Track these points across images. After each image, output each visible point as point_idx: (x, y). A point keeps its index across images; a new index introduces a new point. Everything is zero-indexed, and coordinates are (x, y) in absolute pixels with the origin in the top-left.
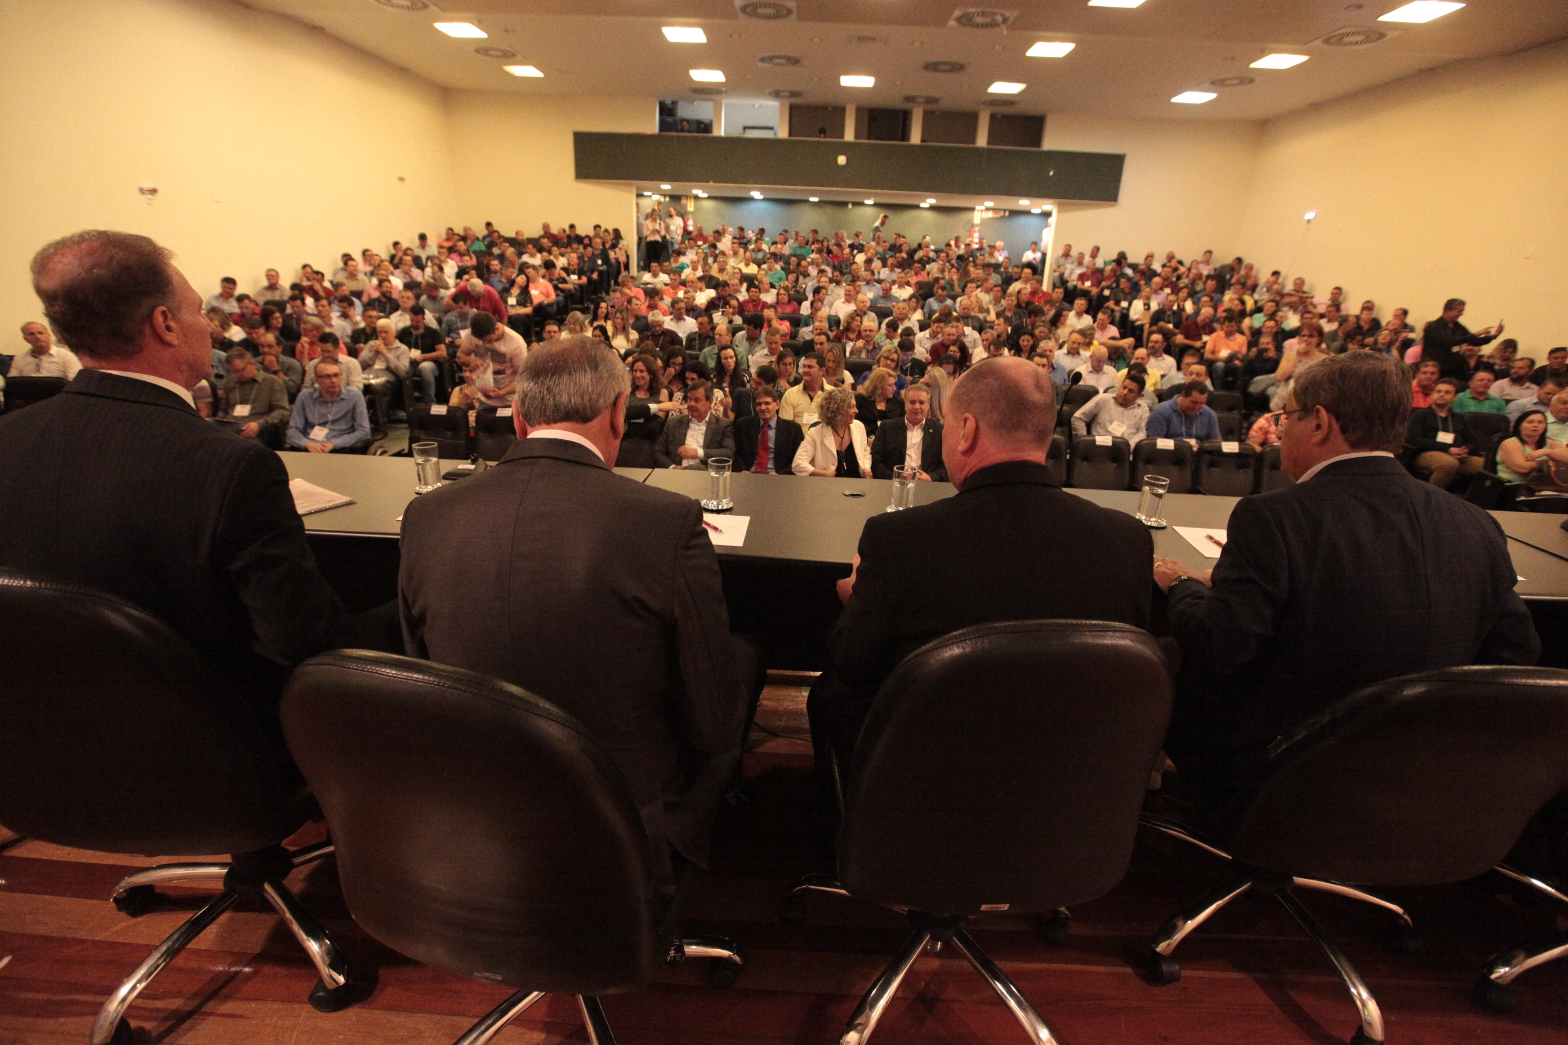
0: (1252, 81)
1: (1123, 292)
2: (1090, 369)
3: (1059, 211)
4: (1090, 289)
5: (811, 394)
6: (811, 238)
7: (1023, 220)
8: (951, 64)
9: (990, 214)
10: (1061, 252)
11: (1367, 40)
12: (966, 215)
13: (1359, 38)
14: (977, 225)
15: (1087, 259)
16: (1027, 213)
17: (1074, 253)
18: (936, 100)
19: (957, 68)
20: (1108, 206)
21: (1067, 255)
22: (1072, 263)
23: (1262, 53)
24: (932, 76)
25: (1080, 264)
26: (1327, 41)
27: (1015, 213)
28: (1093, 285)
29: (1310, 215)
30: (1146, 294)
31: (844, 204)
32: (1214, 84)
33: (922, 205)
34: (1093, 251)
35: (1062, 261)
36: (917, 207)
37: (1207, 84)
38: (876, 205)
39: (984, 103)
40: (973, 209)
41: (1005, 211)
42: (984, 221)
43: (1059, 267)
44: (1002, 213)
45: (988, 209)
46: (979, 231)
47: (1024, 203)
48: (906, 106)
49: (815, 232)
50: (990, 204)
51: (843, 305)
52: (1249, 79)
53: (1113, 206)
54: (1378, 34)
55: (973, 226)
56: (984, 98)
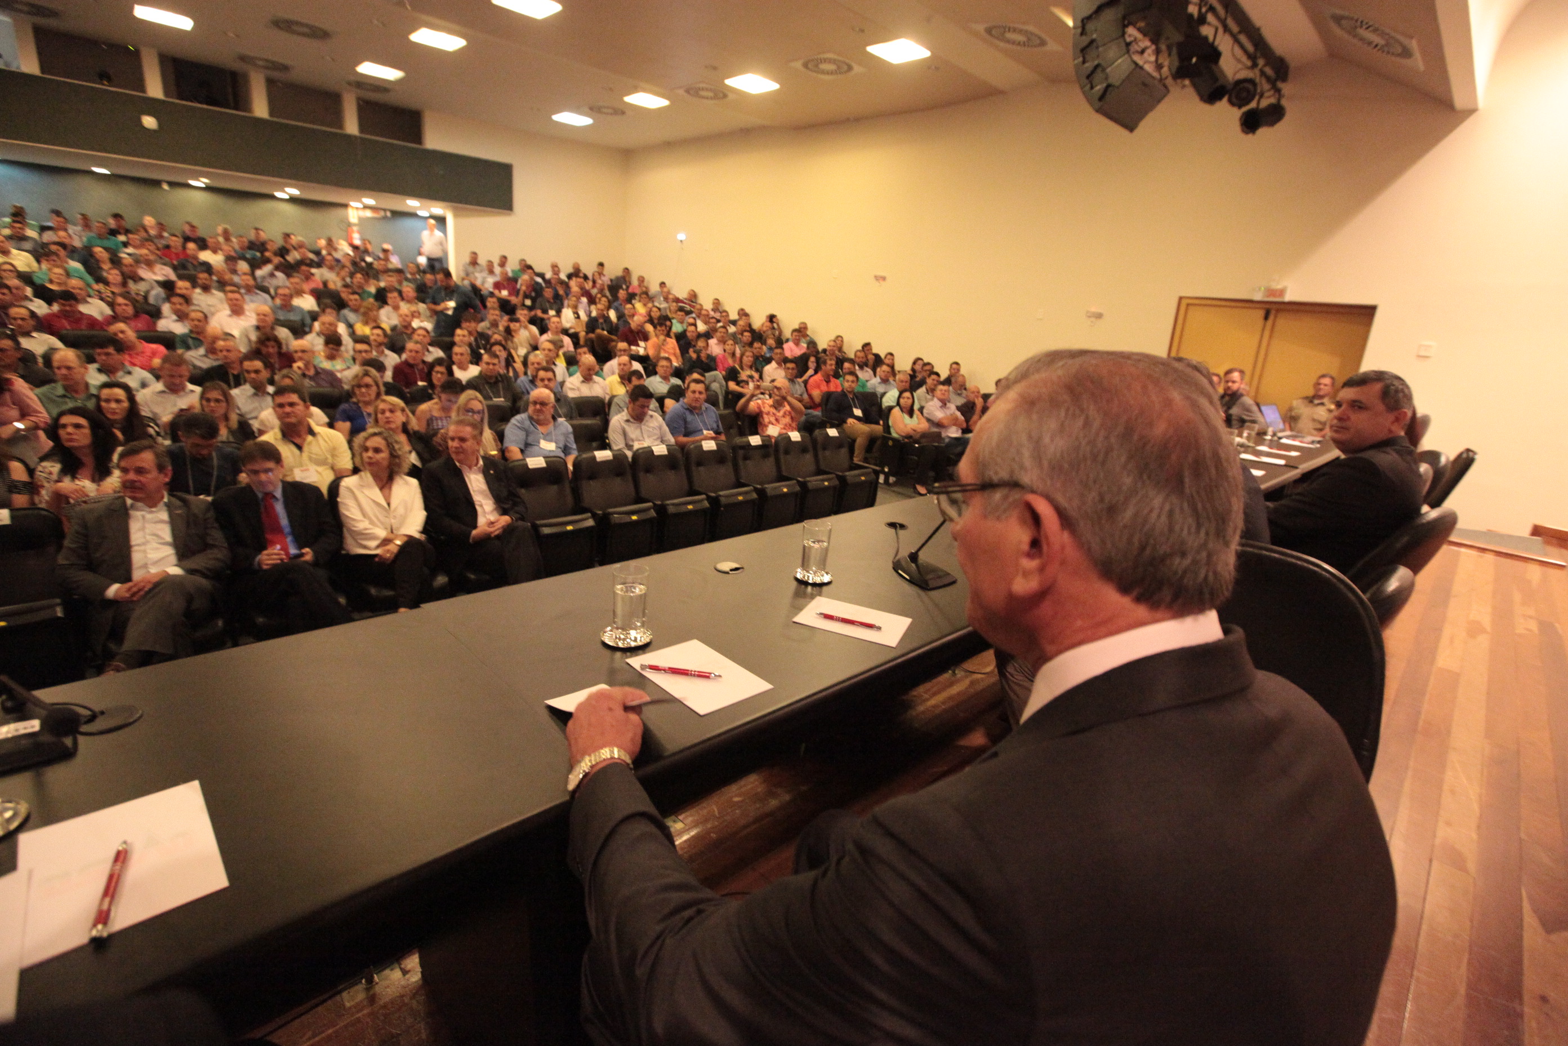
0: (623, 113)
1: (549, 302)
2: (581, 379)
3: (456, 216)
4: (509, 298)
5: (298, 441)
6: (112, 223)
7: (409, 223)
8: (311, 27)
9: (369, 214)
10: (467, 259)
11: (715, 97)
12: (340, 212)
13: (710, 94)
14: (355, 225)
15: (497, 270)
16: (413, 215)
17: (482, 261)
18: (285, 68)
19: (320, 34)
20: (504, 214)
21: (474, 263)
22: (481, 271)
23: (635, 89)
24: (283, 36)
25: (491, 272)
26: (688, 91)
27: (397, 214)
28: (510, 294)
29: (681, 236)
30: (573, 303)
31: (156, 183)
32: (593, 110)
33: (279, 194)
34: (501, 261)
35: (471, 269)
36: (273, 197)
37: (586, 109)
38: (208, 189)
39: (349, 84)
40: (345, 206)
41: (385, 210)
42: (362, 220)
43: (467, 275)
44: (382, 213)
45: (366, 207)
46: (359, 232)
47: (412, 203)
48: (237, 66)
49: (117, 216)
50: (370, 201)
51: (230, 320)
52: (621, 111)
53: (510, 215)
54: (722, 94)
55: (350, 225)
56: (352, 78)
